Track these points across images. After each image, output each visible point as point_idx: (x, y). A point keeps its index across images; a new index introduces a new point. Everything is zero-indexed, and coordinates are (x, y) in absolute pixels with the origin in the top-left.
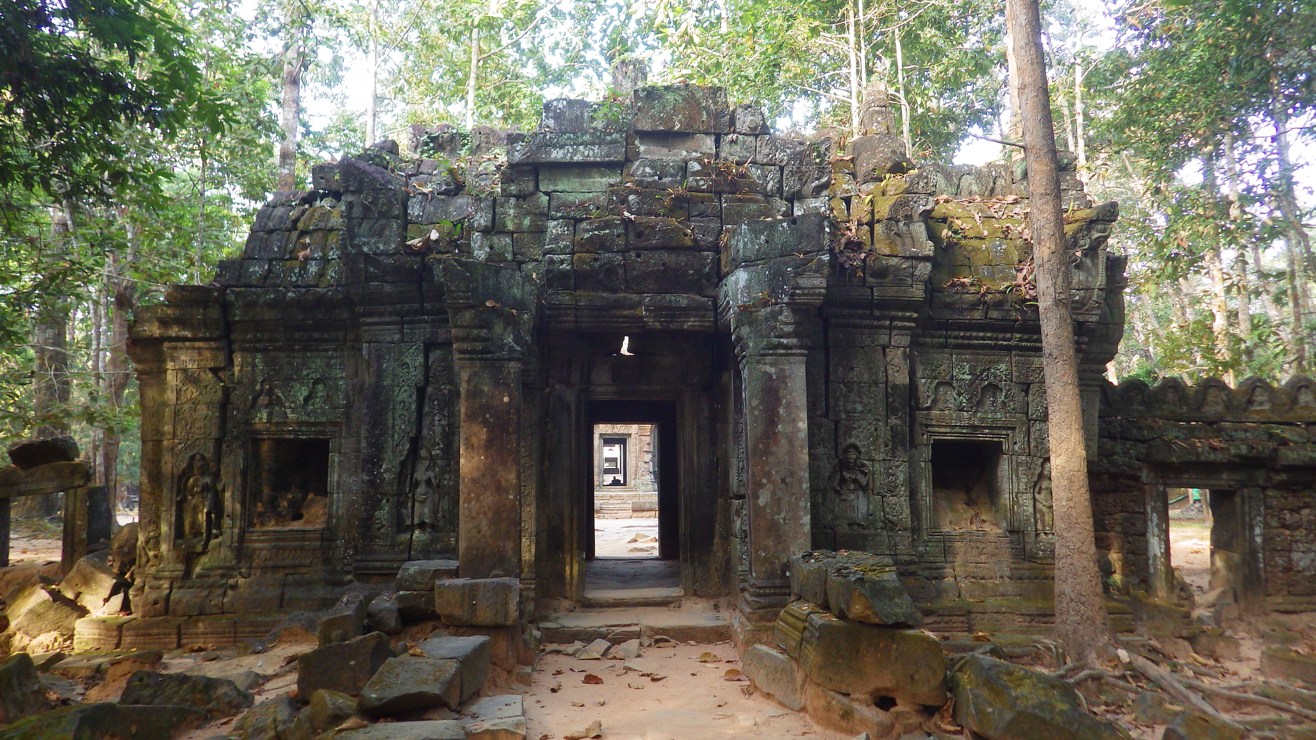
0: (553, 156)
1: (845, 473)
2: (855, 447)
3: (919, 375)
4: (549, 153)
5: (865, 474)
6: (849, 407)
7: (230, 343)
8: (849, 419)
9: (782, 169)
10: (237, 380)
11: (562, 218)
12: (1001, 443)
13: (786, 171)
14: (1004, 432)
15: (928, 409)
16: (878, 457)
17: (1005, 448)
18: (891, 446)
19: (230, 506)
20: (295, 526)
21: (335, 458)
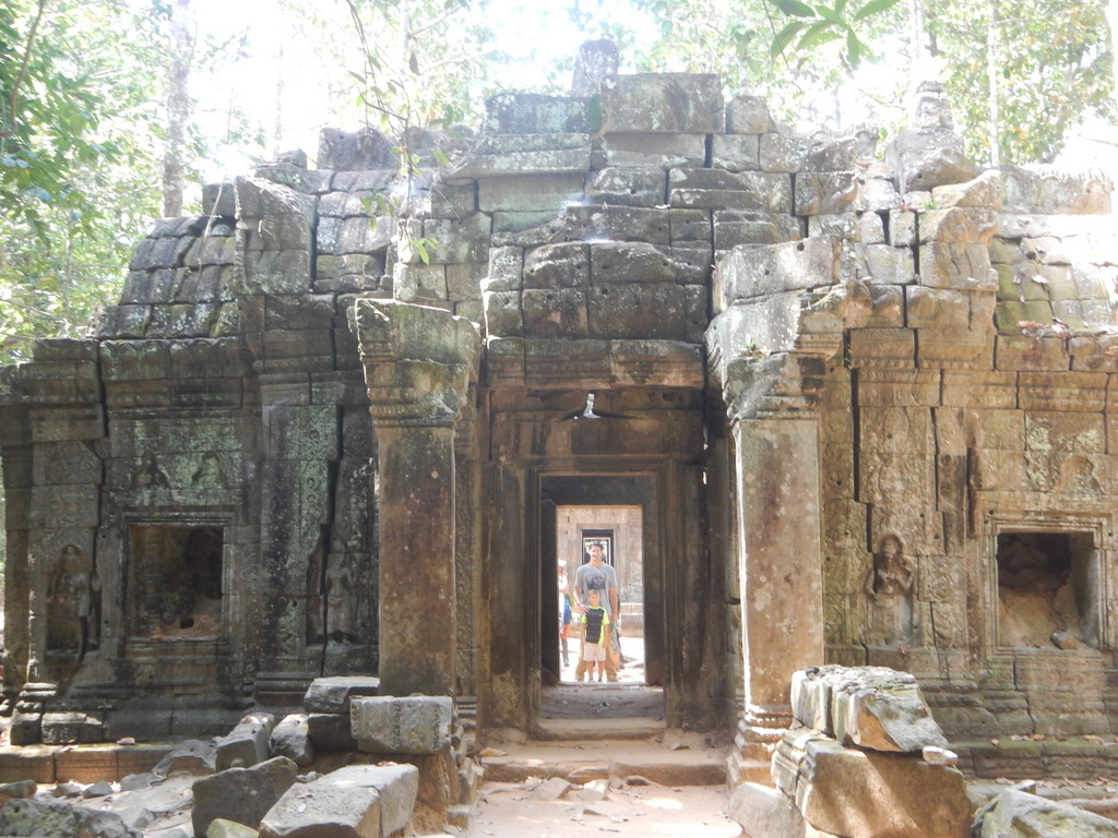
0: (496, 166)
1: (880, 572)
2: (896, 539)
3: (980, 443)
4: (490, 163)
5: (908, 574)
6: (886, 485)
7: (105, 408)
8: (885, 500)
9: (793, 177)
10: (114, 454)
11: (508, 244)
12: (1091, 534)
13: (798, 180)
14: (1095, 520)
15: (992, 489)
16: (927, 551)
17: (1097, 540)
18: (942, 537)
19: (107, 607)
20: (181, 635)
21: (230, 551)
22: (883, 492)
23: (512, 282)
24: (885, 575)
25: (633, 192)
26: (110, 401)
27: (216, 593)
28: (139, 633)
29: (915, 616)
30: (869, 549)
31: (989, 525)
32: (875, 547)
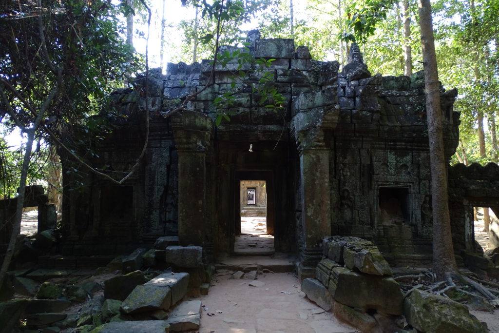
1: (342, 201)
2: (347, 191)
3: (374, 160)
5: (351, 202)
6: (345, 173)
8: (344, 178)
9: (317, 73)
12: (408, 189)
14: (409, 184)
15: (377, 174)
16: (357, 194)
17: (409, 191)
18: (362, 190)
20: (120, 221)
22: (344, 176)
24: (344, 202)
28: (106, 220)
29: (354, 215)
30: (339, 194)
31: (376, 186)
32: (341, 193)
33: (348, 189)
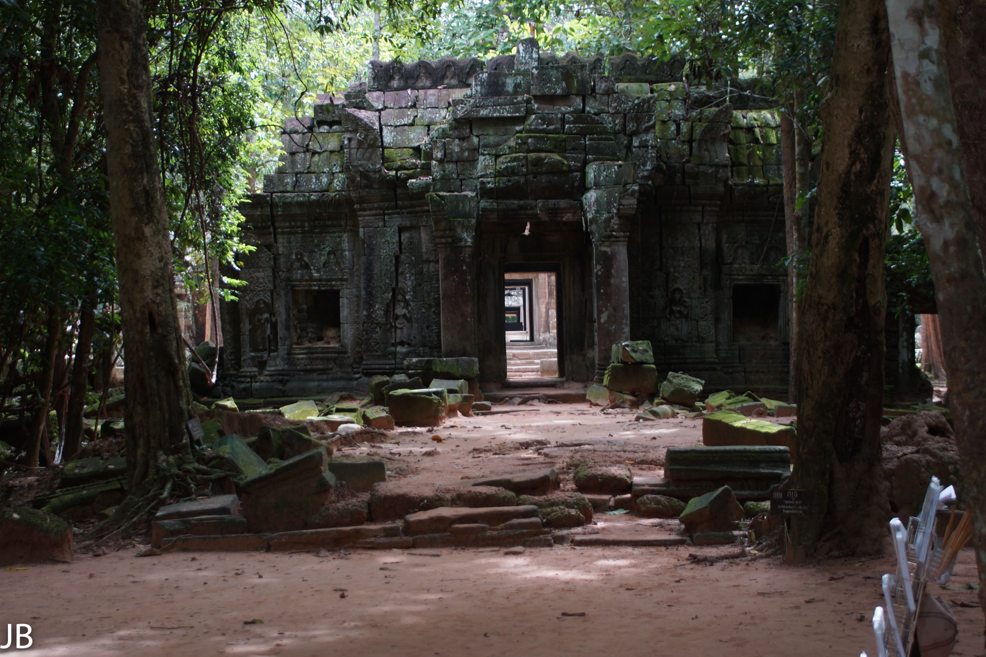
0: (481, 113)
3: (724, 241)
4: (479, 111)
6: (676, 263)
7: (275, 229)
8: (675, 271)
9: (625, 115)
10: (280, 252)
11: (488, 154)
12: (779, 285)
13: (627, 118)
15: (729, 264)
16: (695, 296)
17: (782, 288)
18: (703, 288)
19: (281, 332)
20: (320, 344)
21: (343, 301)
22: (674, 267)
23: (491, 173)
24: (674, 308)
25: (547, 126)
26: (277, 224)
27: (336, 323)
28: (297, 344)
29: (689, 328)
30: (667, 295)
31: (729, 282)
32: (670, 295)
33: (682, 288)
